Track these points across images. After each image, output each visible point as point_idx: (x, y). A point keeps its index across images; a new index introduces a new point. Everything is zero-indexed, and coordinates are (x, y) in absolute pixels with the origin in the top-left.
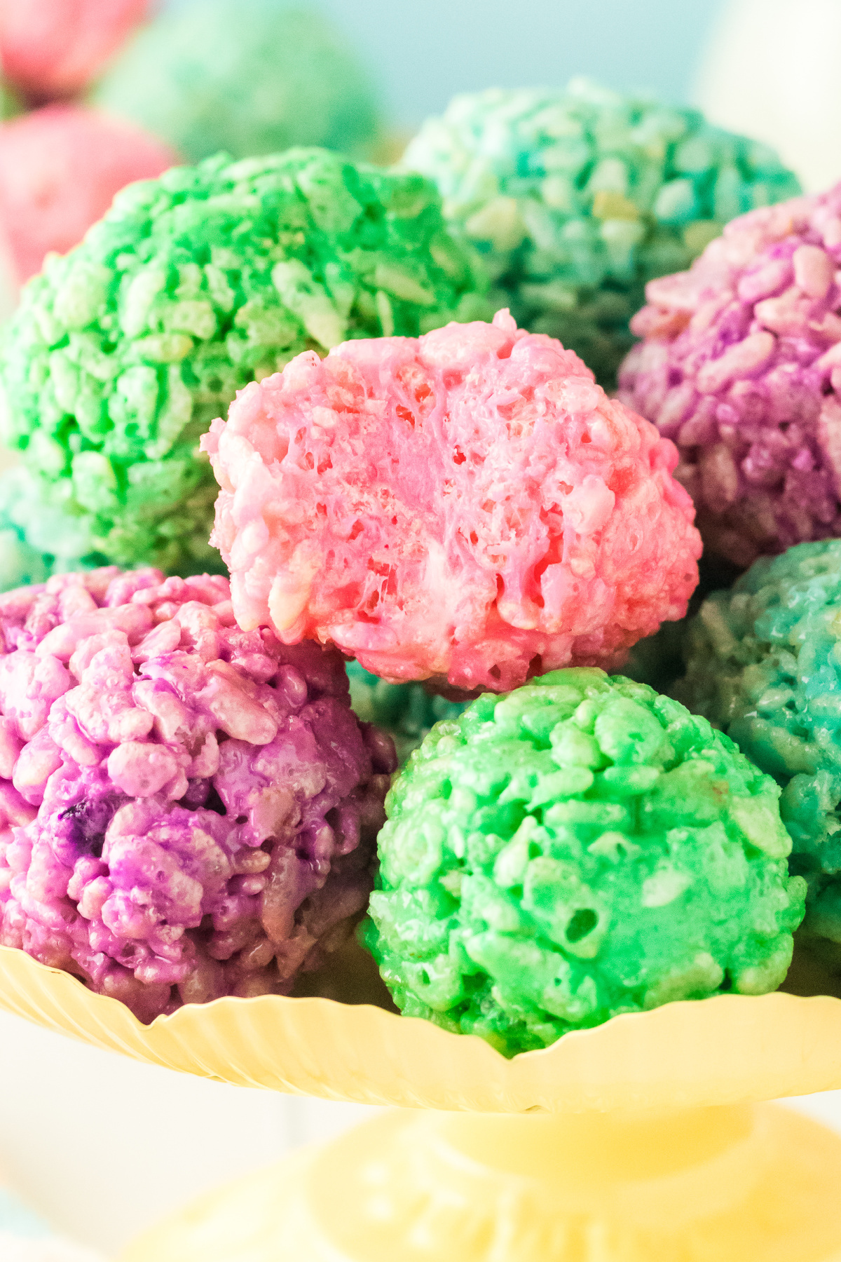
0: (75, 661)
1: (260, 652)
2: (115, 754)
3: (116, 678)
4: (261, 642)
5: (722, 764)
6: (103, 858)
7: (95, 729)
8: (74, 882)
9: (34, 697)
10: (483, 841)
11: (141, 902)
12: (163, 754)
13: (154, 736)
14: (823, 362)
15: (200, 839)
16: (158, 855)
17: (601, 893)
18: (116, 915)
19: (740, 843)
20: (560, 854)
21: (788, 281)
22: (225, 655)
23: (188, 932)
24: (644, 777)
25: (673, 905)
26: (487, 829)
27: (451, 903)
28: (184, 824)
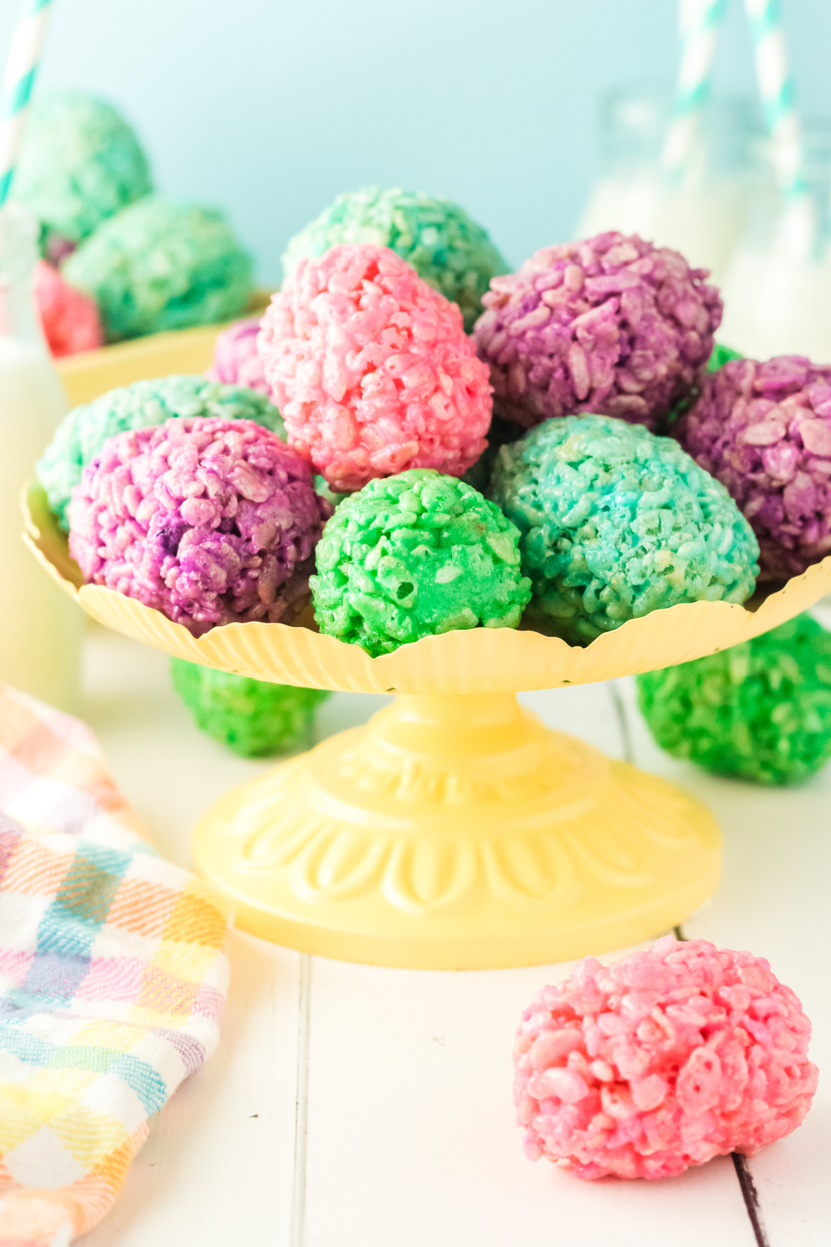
0: (171, 459)
1: (264, 456)
2: (185, 503)
3: (188, 467)
4: (265, 453)
5: (485, 515)
6: (177, 558)
7: (176, 492)
8: (163, 568)
9: (149, 476)
10: (360, 547)
11: (195, 579)
12: (209, 504)
13: (205, 495)
14: (573, 324)
15: (226, 548)
16: (203, 556)
17: (415, 575)
18: (182, 586)
19: (491, 555)
20: (396, 555)
21: (561, 282)
22: (245, 458)
23: (220, 596)
24: (442, 519)
25: (452, 583)
26: (363, 541)
27: (343, 579)
28: (218, 540)
